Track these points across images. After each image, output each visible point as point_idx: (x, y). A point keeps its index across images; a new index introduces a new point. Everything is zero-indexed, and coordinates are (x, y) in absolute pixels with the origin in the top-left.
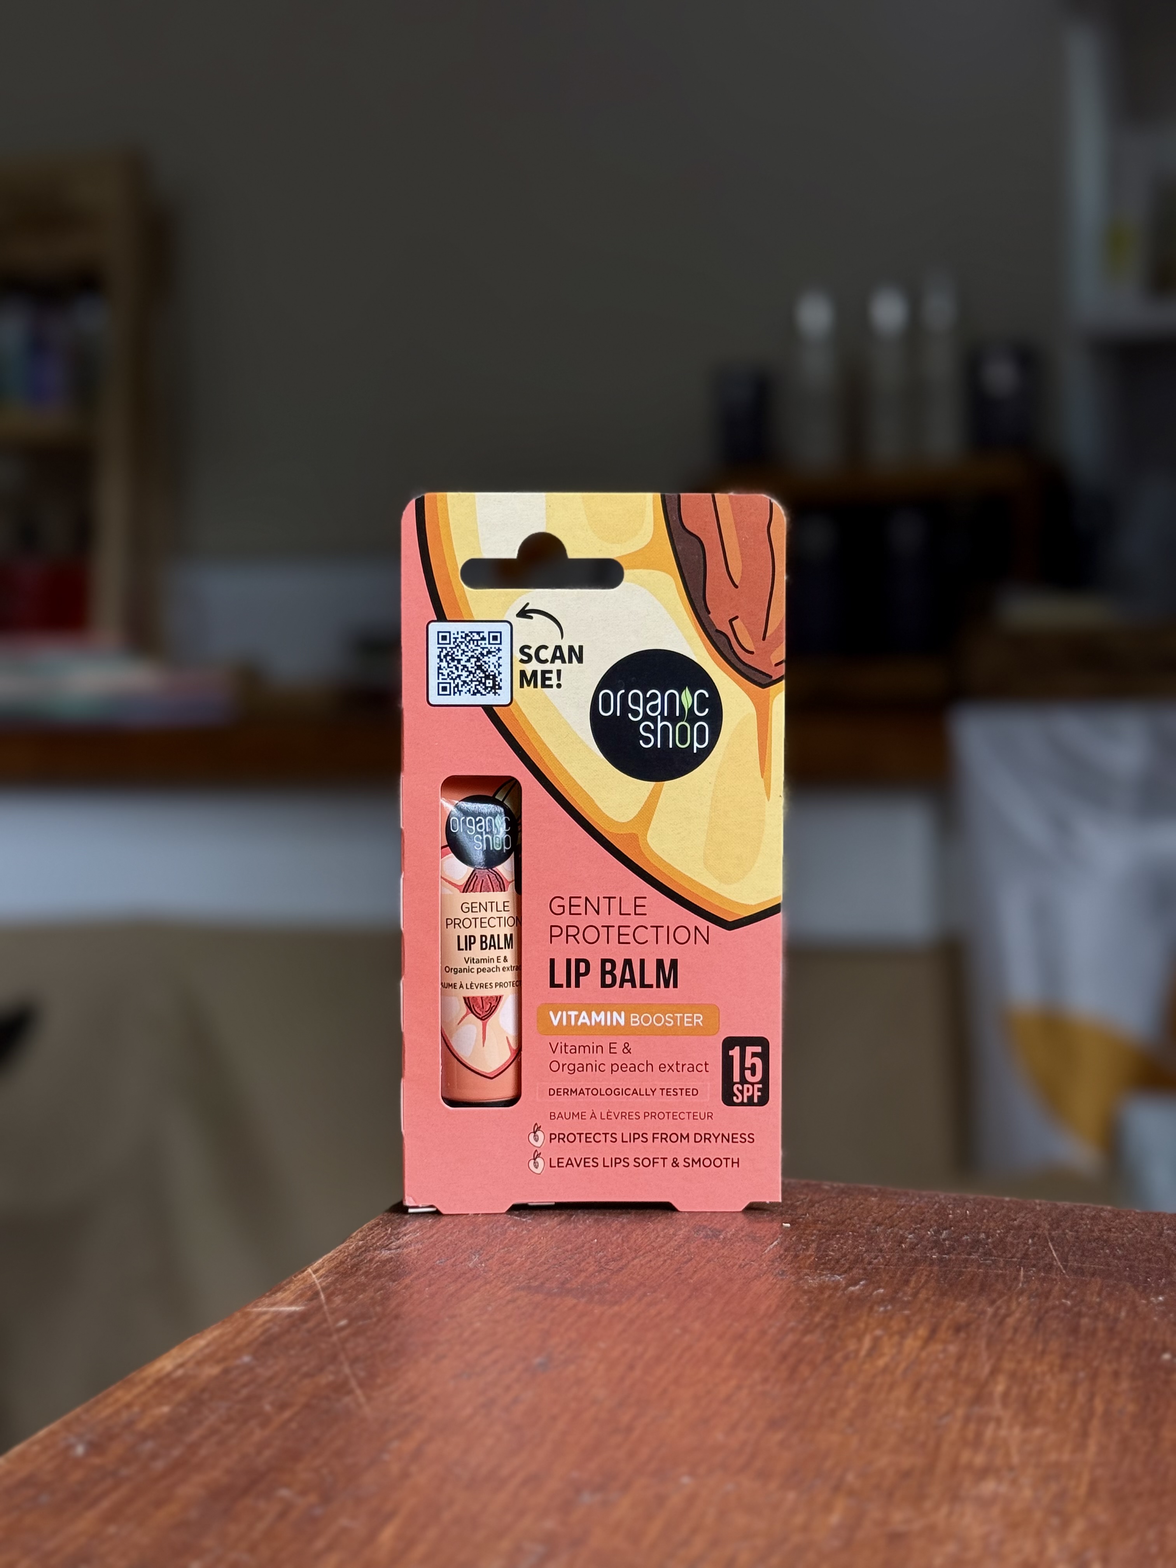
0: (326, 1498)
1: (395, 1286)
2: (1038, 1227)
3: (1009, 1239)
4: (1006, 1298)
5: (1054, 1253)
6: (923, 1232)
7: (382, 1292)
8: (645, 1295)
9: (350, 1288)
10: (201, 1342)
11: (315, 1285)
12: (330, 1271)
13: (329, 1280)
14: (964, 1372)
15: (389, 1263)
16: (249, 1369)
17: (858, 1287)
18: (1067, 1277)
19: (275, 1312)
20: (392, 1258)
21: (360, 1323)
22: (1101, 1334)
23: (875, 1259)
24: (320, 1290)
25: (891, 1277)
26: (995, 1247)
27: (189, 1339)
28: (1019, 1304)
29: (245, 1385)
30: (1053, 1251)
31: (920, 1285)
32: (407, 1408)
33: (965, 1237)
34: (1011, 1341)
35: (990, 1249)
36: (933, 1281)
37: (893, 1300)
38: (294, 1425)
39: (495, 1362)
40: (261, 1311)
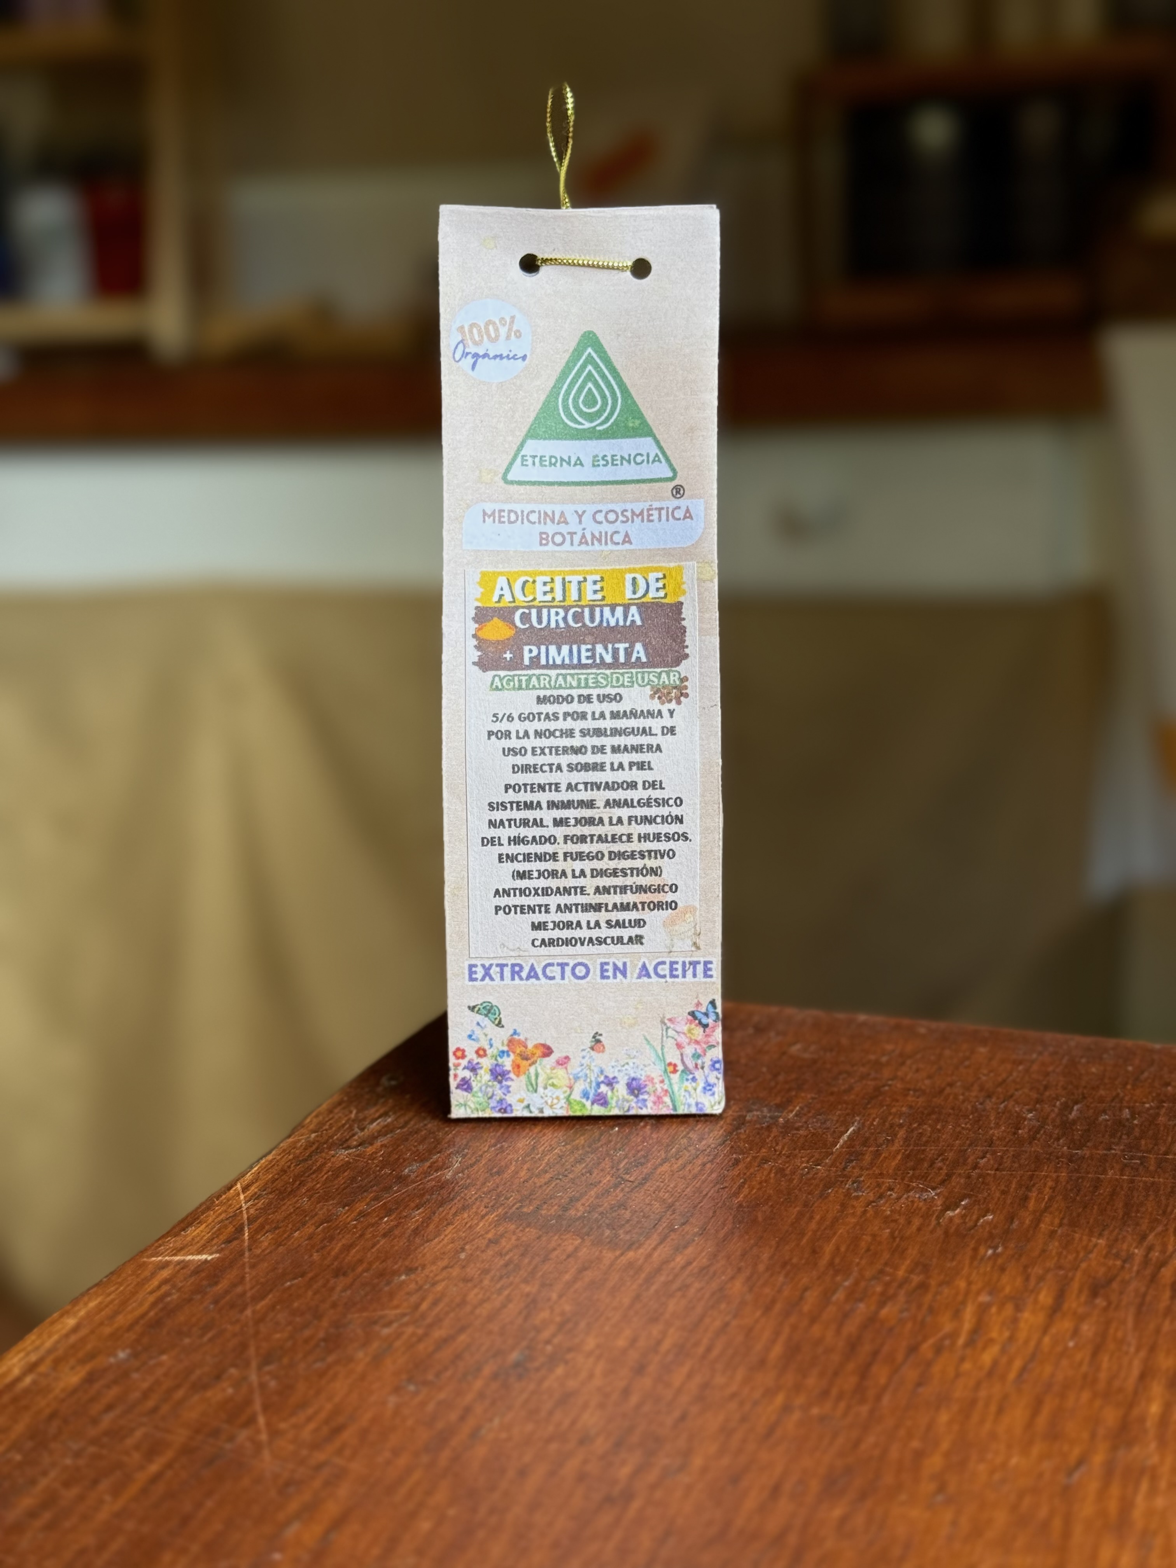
1: (345, 1214)
3: (1162, 1120)
6: (1047, 1108)
7: (326, 1225)
8: (672, 1228)
9: (284, 1219)
11: (241, 1213)
12: (264, 1188)
13: (260, 1205)
14: (1103, 1376)
15: (344, 1172)
16: (122, 1374)
17: (958, 1211)
19: (179, 1263)
21: (288, 1284)
24: (246, 1223)
26: (1143, 1135)
33: (1103, 1117)
35: (1137, 1138)
36: (1059, 1198)
37: (1005, 1235)
38: (161, 1488)
40: (160, 1261)
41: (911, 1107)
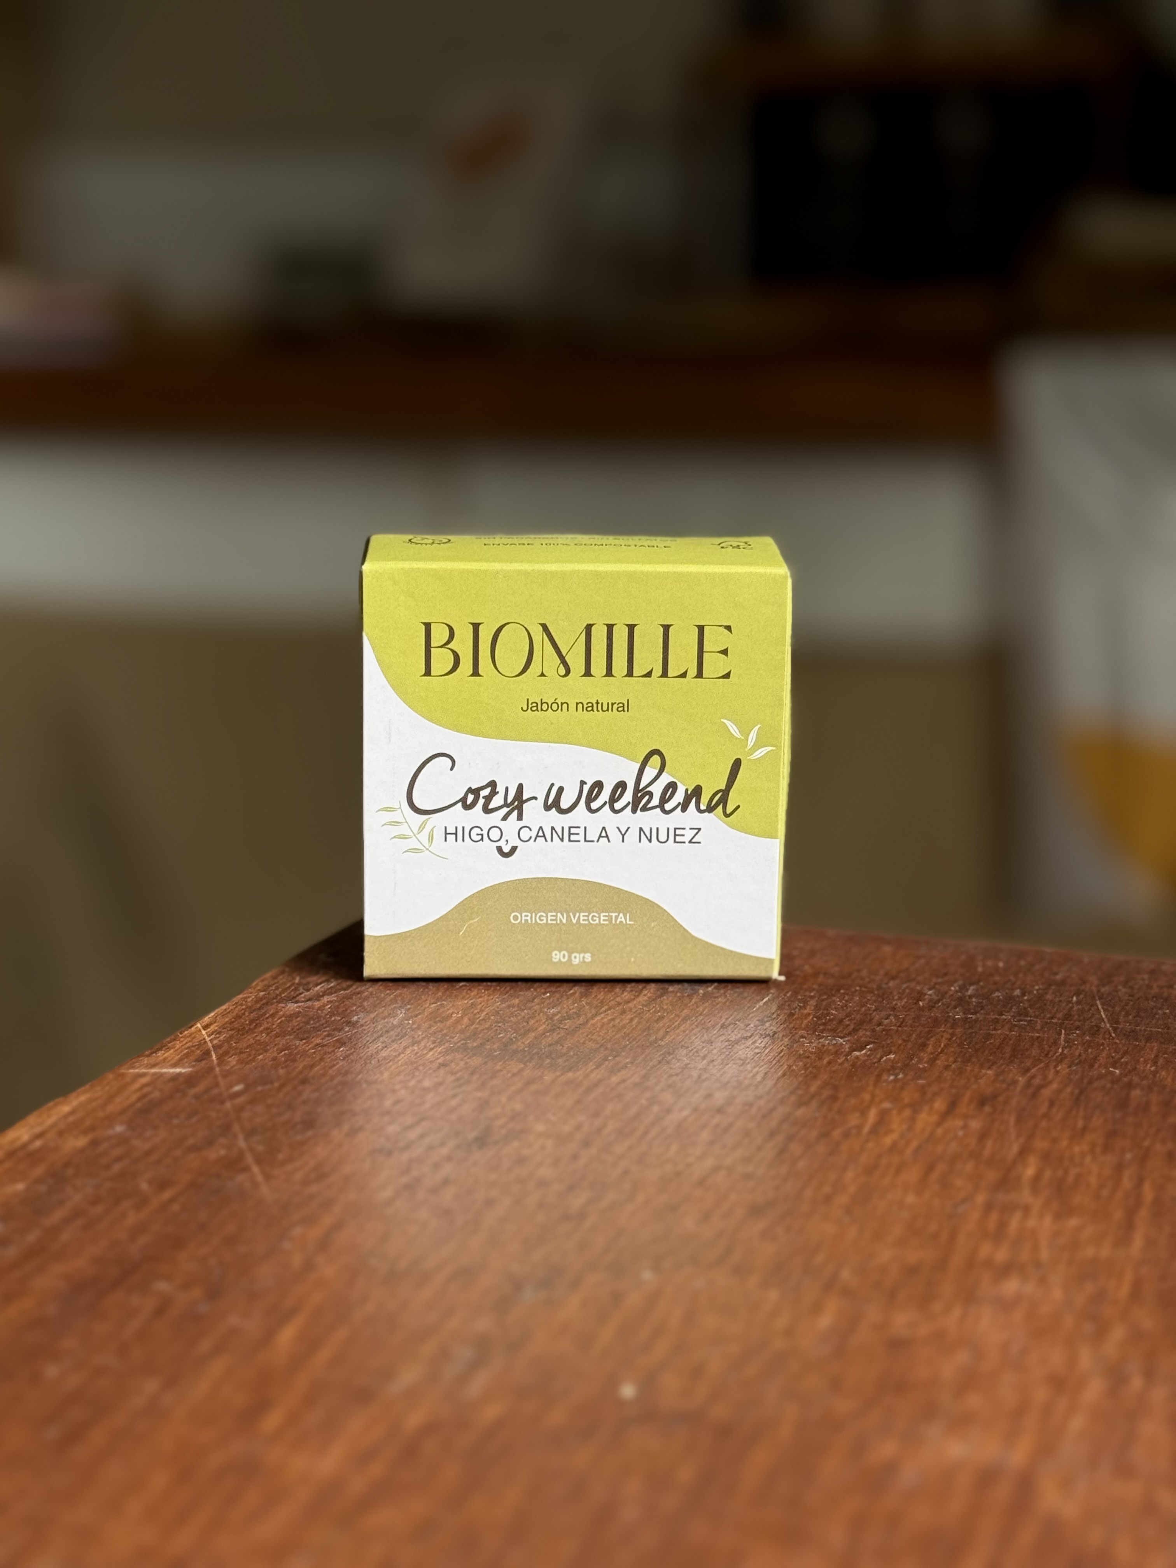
0: (214, 1293)
1: (303, 1045)
2: (1084, 982)
3: (1049, 997)
4: (1042, 1065)
5: (1102, 1013)
6: (945, 988)
7: (286, 1052)
8: (605, 1059)
9: (247, 1048)
10: (66, 1109)
11: (206, 1042)
12: (223, 1027)
13: (221, 1038)
14: (987, 1152)
15: (296, 1018)
16: (123, 1140)
17: (864, 1052)
18: (1117, 1041)
19: (155, 1074)
20: (300, 1012)
21: (260, 1088)
22: (1154, 1109)
23: (887, 1019)
24: (212, 1048)
25: (904, 1041)
26: (1031, 1007)
27: (50, 1104)
28: (1057, 1072)
29: (118, 1159)
30: (1102, 1010)
31: (939, 1050)
32: (313, 1189)
33: (997, 994)
34: (1046, 1116)
35: (1025, 1008)
36: (955, 1045)
37: (905, 1067)
38: (176, 1208)
39: (422, 1137)
40: (138, 1072)
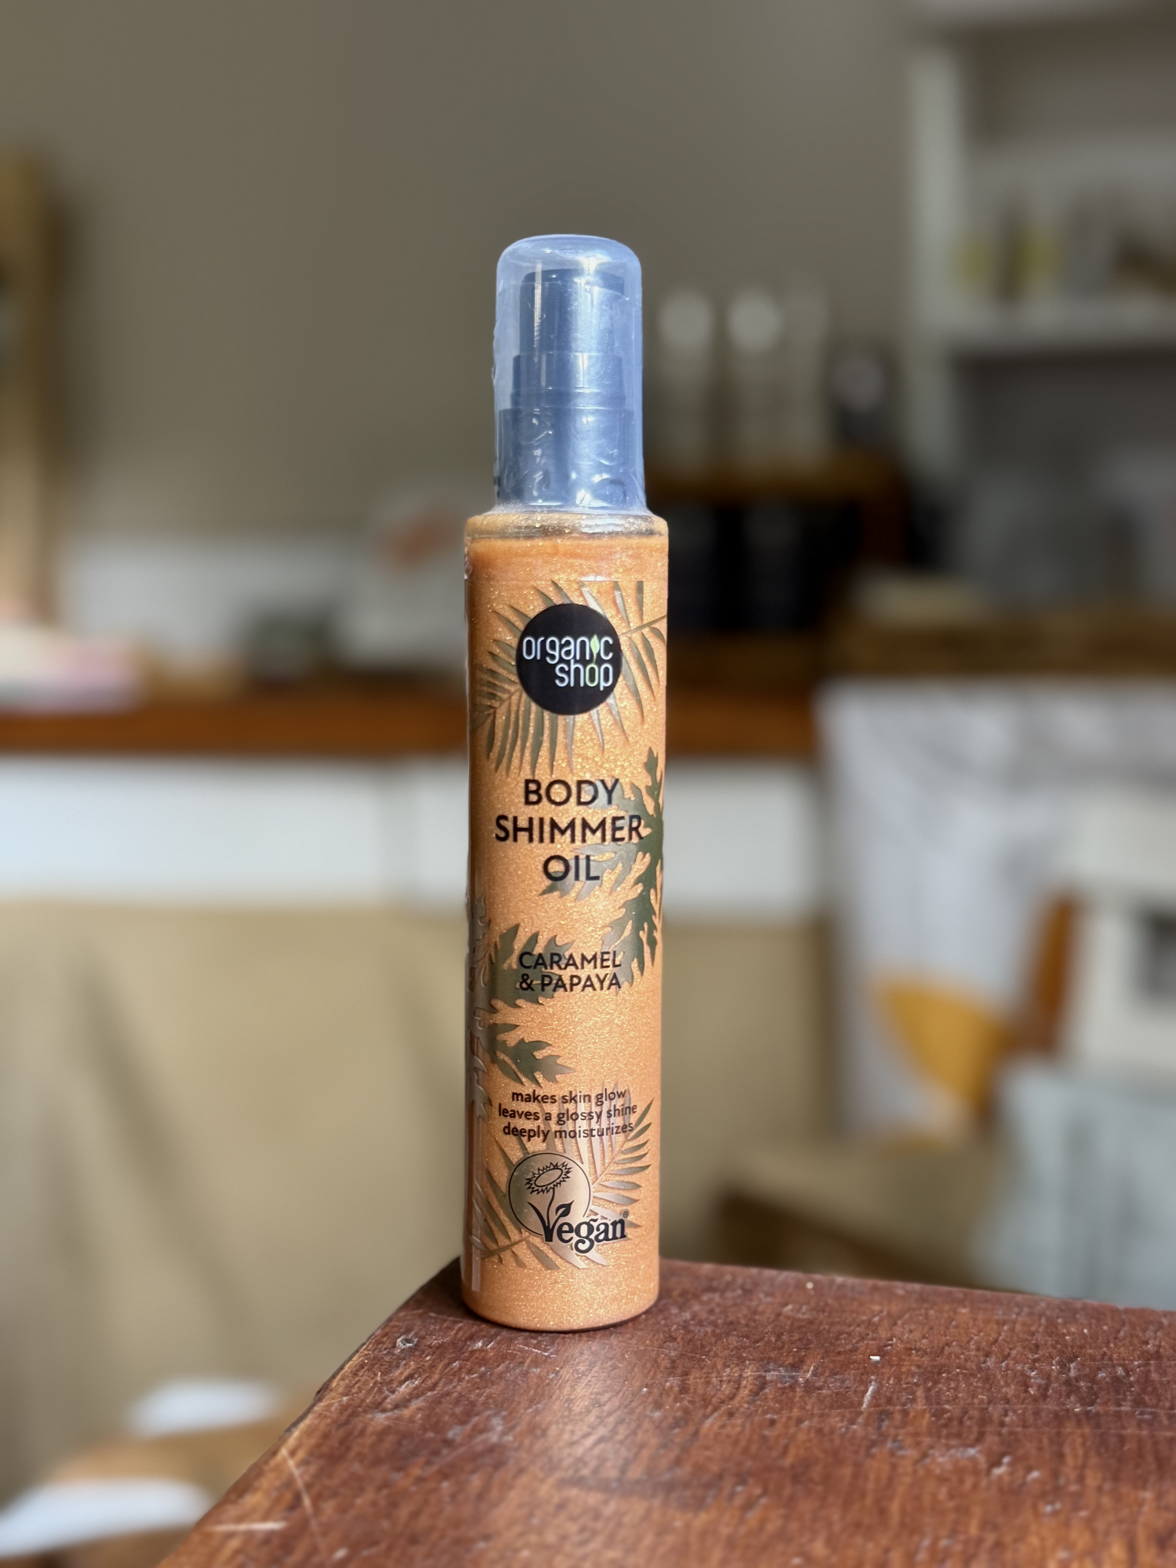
1: (402, 1480)
6: (1046, 1366)
7: (386, 1491)
9: (341, 1485)
11: (295, 1478)
13: (311, 1472)
15: (388, 1436)
17: (1003, 1469)
19: (246, 1532)
20: (390, 1427)
23: (1006, 1416)
24: (303, 1489)
25: (1038, 1449)
26: (1143, 1391)
31: (1080, 1462)
35: (1140, 1395)
36: (1093, 1453)
37: (1057, 1491)
40: (226, 1530)
41: (918, 1366)
